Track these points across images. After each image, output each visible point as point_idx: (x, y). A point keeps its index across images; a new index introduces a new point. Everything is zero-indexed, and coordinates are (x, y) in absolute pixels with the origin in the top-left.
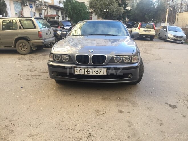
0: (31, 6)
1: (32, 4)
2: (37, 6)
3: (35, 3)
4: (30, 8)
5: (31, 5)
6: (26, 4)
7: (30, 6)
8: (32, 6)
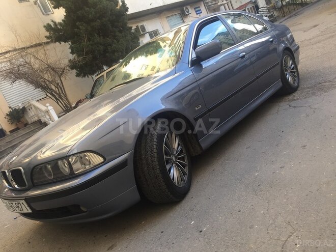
0: (198, 11)
1: (199, 7)
2: (210, 4)
3: (203, 2)
4: (197, 14)
5: (196, 10)
6: (188, 12)
7: (196, 12)
8: (200, 10)
